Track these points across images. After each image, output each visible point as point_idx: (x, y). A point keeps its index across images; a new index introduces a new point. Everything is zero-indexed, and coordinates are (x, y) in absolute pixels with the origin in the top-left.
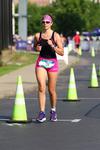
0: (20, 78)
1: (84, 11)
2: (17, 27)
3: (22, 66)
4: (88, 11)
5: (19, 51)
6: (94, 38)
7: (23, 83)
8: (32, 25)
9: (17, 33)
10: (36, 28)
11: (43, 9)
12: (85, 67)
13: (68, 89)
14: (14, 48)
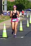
0: (5, 24)
1: (25, 3)
2: (4, 8)
3: (5, 20)
4: (26, 3)
5: (4, 16)
6: (28, 12)
7: (6, 25)
8: (8, 8)
9: (4, 10)
10: (10, 8)
11: (12, 2)
12: (25, 21)
13: (20, 27)
14: (3, 15)
